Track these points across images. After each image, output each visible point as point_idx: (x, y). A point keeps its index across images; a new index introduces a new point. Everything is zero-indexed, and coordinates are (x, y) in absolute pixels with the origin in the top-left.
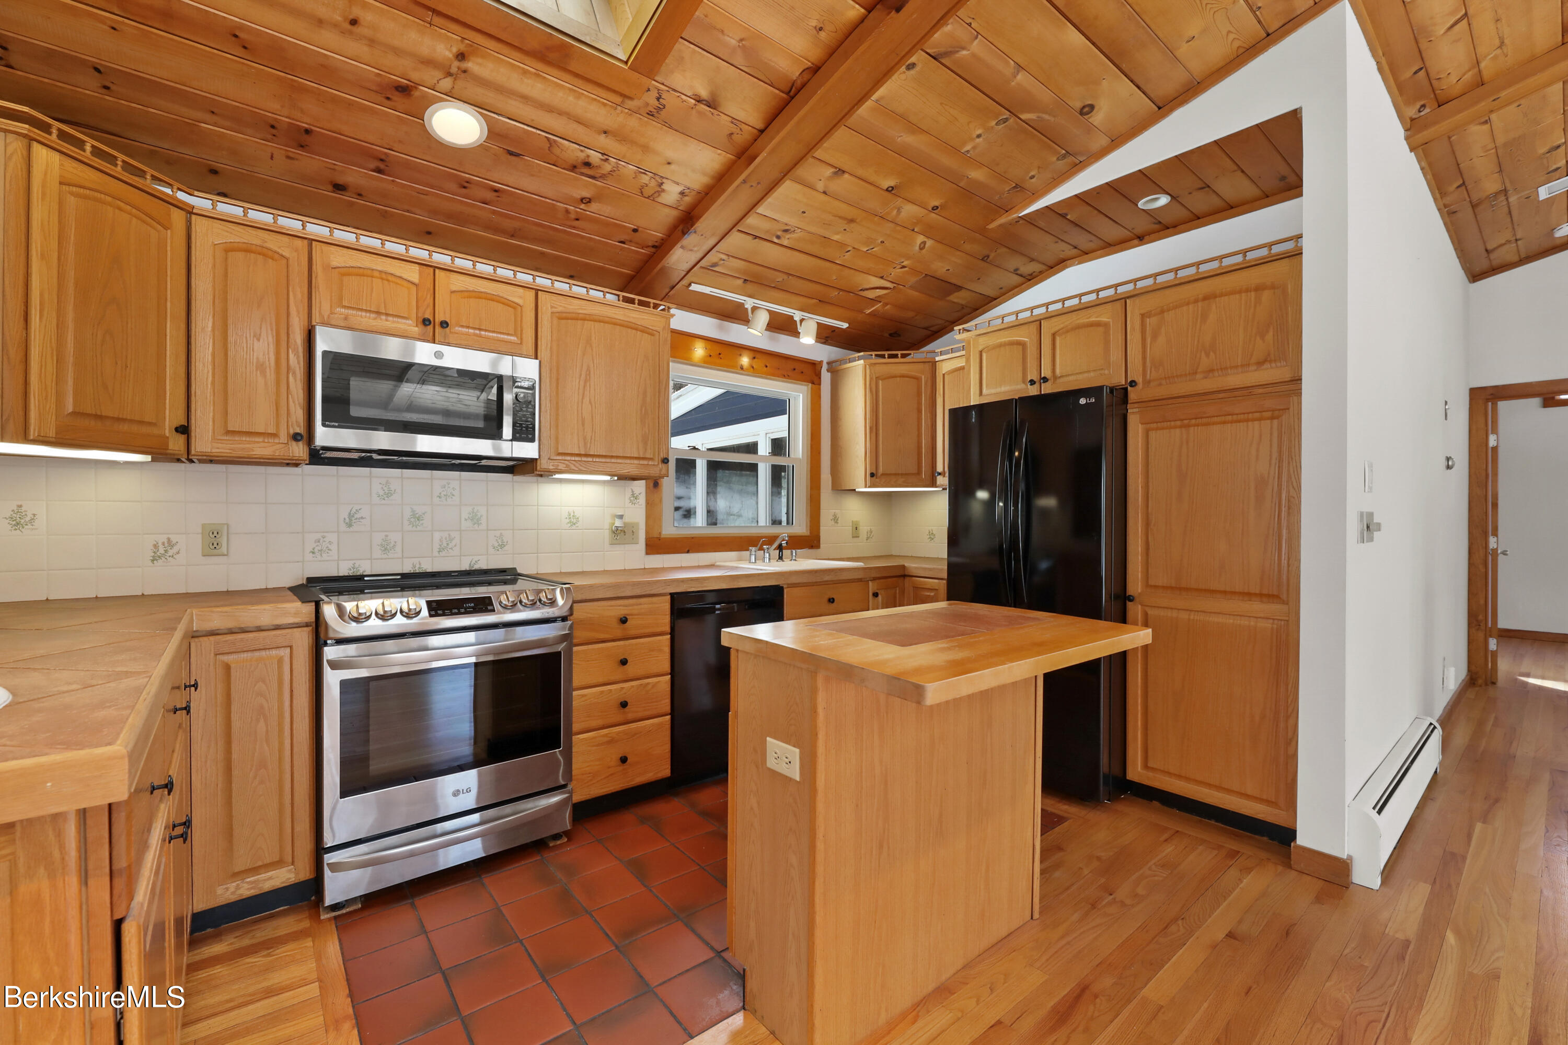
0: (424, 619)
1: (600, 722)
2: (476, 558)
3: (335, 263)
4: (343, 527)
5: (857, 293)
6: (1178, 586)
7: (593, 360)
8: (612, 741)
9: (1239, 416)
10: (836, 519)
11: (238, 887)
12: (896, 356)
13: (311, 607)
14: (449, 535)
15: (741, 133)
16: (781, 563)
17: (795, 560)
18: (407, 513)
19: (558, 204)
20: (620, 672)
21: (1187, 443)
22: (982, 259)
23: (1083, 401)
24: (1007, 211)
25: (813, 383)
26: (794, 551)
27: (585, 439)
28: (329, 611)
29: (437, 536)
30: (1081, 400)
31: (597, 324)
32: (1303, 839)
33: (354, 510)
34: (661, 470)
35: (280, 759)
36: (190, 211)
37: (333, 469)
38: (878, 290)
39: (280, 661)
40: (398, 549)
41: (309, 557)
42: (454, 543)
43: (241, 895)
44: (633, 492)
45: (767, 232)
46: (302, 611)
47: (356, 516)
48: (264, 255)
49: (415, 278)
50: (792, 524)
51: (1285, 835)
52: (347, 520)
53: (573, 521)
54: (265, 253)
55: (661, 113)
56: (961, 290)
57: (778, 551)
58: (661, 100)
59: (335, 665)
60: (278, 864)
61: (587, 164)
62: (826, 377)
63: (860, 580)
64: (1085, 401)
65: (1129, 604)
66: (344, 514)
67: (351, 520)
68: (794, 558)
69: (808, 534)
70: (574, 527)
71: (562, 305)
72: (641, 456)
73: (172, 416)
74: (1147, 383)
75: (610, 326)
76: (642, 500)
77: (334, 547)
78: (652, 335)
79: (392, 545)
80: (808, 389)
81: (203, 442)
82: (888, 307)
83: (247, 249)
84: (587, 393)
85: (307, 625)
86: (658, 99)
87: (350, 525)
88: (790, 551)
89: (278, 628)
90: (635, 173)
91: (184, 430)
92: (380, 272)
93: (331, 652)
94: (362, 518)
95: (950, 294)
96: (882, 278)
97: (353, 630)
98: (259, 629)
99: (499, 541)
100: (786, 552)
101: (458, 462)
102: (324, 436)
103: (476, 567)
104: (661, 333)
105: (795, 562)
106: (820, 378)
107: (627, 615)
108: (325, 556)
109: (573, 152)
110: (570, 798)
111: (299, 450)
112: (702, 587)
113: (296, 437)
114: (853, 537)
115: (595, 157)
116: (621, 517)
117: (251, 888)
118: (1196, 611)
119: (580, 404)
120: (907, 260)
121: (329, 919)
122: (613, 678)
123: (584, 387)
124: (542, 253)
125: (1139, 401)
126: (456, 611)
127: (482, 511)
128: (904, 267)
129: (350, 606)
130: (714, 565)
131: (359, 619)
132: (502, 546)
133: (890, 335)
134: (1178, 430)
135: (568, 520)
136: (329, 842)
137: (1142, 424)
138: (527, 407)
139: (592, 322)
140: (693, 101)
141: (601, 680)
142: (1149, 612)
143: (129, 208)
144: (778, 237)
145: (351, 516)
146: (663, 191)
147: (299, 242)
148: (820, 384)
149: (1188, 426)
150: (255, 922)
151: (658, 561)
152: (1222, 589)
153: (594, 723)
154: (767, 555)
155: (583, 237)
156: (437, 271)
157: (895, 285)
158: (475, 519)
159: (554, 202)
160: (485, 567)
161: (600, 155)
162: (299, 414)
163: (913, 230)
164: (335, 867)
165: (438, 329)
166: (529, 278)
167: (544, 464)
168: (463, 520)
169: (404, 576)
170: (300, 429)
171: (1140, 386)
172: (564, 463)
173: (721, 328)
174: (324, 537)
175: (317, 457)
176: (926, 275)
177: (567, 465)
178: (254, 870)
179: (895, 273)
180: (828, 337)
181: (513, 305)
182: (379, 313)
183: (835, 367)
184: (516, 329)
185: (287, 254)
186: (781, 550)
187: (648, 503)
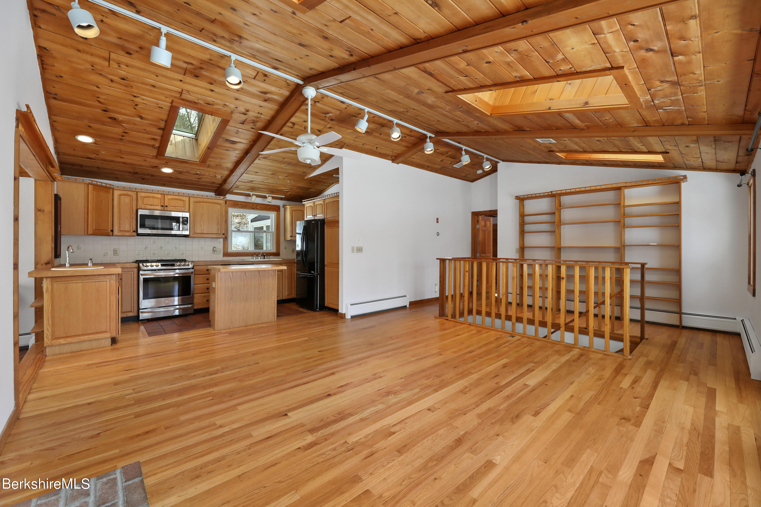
0: (160, 267)
1: (202, 292)
2: (176, 257)
3: (142, 196)
4: (144, 249)
7: (203, 211)
8: (205, 296)
10: (286, 248)
12: (297, 205)
13: (137, 264)
14: (169, 252)
16: (263, 259)
17: (269, 259)
18: (159, 247)
19: (193, 179)
20: (207, 282)
23: (313, 222)
24: (306, 176)
25: (277, 211)
26: (270, 257)
27: (202, 230)
28: (141, 265)
29: (166, 252)
31: (205, 203)
32: (340, 311)
34: (223, 236)
35: (131, 292)
36: (113, 189)
37: (142, 237)
39: (131, 274)
40: (157, 254)
41: (136, 256)
44: (219, 241)
46: (136, 265)
49: (160, 197)
51: (337, 310)
54: (127, 195)
55: (210, 167)
59: (142, 275)
60: (131, 312)
61: (197, 174)
62: (282, 209)
66: (144, 247)
69: (275, 252)
71: (196, 200)
72: (217, 233)
73: (110, 229)
74: (327, 218)
75: (209, 203)
76: (222, 243)
77: (142, 254)
78: (220, 205)
79: (155, 254)
80: (275, 213)
81: (116, 232)
83: (124, 195)
85: (136, 268)
86: (208, 165)
87: (146, 249)
89: (131, 268)
90: (209, 174)
91: (112, 231)
92: (152, 196)
93: (141, 272)
94: (148, 248)
96: (285, 188)
97: (145, 268)
98: (127, 268)
102: (140, 231)
103: (176, 259)
108: (140, 256)
109: (193, 172)
110: (193, 307)
111: (135, 234)
113: (134, 231)
114: (292, 253)
116: (215, 248)
121: (141, 323)
122: (205, 283)
125: (326, 222)
126: (166, 266)
127: (178, 246)
129: (145, 264)
131: (147, 266)
132: (183, 254)
133: (294, 198)
136: (141, 307)
137: (327, 227)
141: (202, 283)
142: (327, 269)
143: (103, 191)
144: (249, 182)
145: (146, 247)
146: (217, 176)
147: (135, 192)
148: (280, 211)
151: (226, 258)
153: (200, 292)
154: (259, 257)
155: (201, 184)
156: (165, 195)
157: (291, 189)
158: (176, 248)
160: (178, 259)
161: (199, 172)
162: (135, 227)
163: (285, 180)
164: (142, 312)
165: (165, 207)
167: (191, 235)
168: (173, 248)
169: (156, 260)
170: (135, 230)
172: (196, 235)
173: (246, 199)
174: (140, 252)
175: (138, 235)
178: (126, 312)
179: (288, 187)
180: (281, 199)
181: (183, 201)
182: (152, 205)
183: (284, 206)
184: (184, 206)
185: (132, 195)
186: (264, 256)
187: (224, 244)
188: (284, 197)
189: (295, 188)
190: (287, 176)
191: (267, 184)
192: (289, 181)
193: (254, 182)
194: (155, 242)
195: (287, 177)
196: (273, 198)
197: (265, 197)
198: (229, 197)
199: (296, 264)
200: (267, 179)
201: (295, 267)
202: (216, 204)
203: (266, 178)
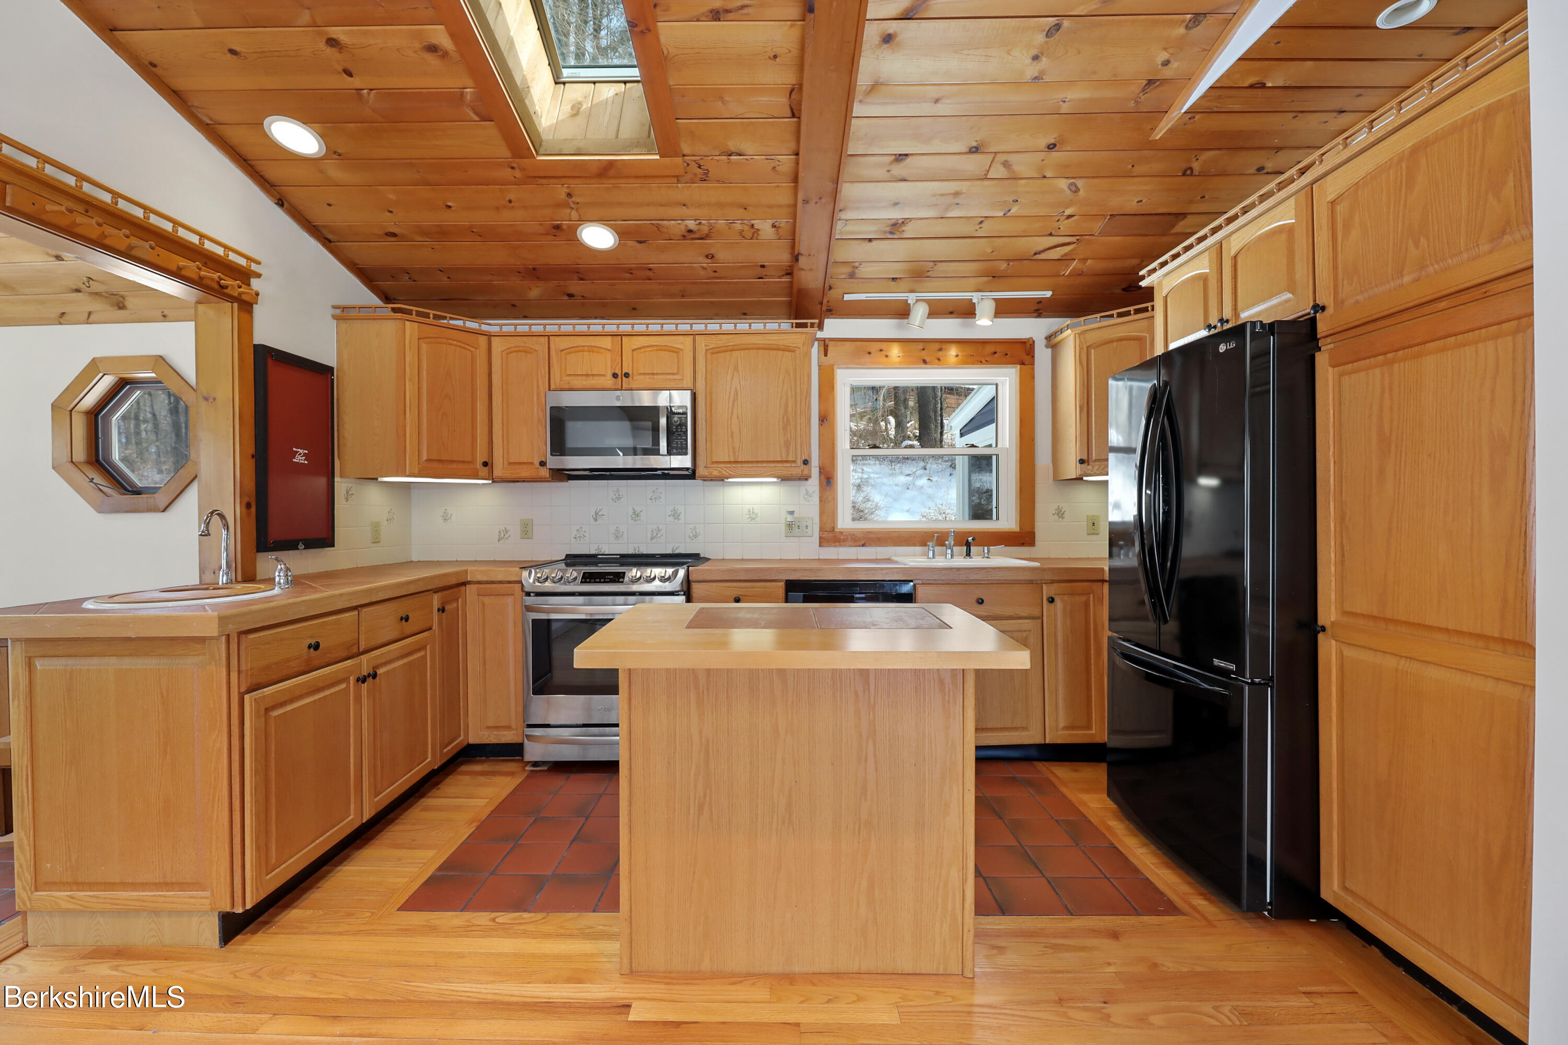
0: (578, 585)
2: (677, 545)
3: (563, 348)
4: (592, 521)
5: (1032, 258)
6: (1381, 616)
7: (740, 382)
9: (1459, 337)
10: (1060, 514)
11: (489, 736)
12: (1128, 314)
14: (658, 527)
15: (781, 164)
16: (968, 559)
17: (988, 557)
18: (631, 512)
19: (694, 265)
21: (1391, 389)
22: (1184, 174)
23: (1222, 348)
24: (1167, 112)
25: (1022, 363)
26: (986, 548)
27: (734, 448)
29: (651, 528)
30: (1221, 346)
31: (742, 352)
33: (598, 510)
34: (802, 471)
36: (489, 336)
38: (1058, 249)
40: (625, 537)
41: (573, 540)
42: (661, 533)
43: (491, 741)
44: (807, 490)
45: (876, 232)
47: (599, 514)
48: (526, 352)
49: (609, 346)
50: (998, 519)
52: (594, 516)
53: (752, 516)
54: (525, 350)
55: (709, 175)
56: (1186, 217)
57: (966, 547)
58: (702, 167)
60: (509, 728)
61: (690, 231)
62: (1042, 355)
63: (1031, 582)
64: (1225, 348)
65: (1321, 636)
66: (593, 513)
67: (596, 516)
68: (986, 555)
69: (1018, 530)
70: (753, 522)
71: (714, 342)
72: (784, 460)
73: (481, 457)
74: (1339, 303)
75: (755, 351)
76: (816, 499)
77: (587, 535)
78: (793, 351)
79: (621, 534)
80: (1016, 371)
81: (500, 469)
82: (1089, 262)
83: (518, 352)
84: (735, 411)
86: (700, 167)
87: (596, 520)
88: (982, 547)
90: (727, 225)
91: (487, 465)
92: (588, 346)
94: (603, 515)
95: (1173, 226)
96: (1051, 235)
99: (694, 532)
100: (973, 549)
101: (643, 473)
103: (677, 552)
104: (802, 348)
105: (988, 559)
106: (1033, 357)
107: (741, 595)
108: (582, 541)
109: (676, 228)
112: (816, 577)
113: (541, 464)
114: (1088, 534)
115: (691, 224)
116: (792, 513)
117: (495, 738)
118: (1407, 658)
119: (730, 420)
120: (1067, 208)
121: (529, 770)
123: (733, 406)
124: (712, 302)
125: (1331, 332)
126: (598, 580)
128: (1069, 217)
130: (889, 559)
132: (696, 536)
133: (1124, 290)
134: (1378, 371)
135: (748, 516)
136: (529, 721)
137: (1333, 367)
138: (681, 428)
139: (739, 351)
140: (726, 157)
142: (1345, 653)
143: (455, 342)
144: (891, 233)
145: (596, 514)
146: (758, 230)
147: (542, 339)
148: (1033, 364)
149: (1393, 362)
150: (503, 761)
151: (831, 553)
152: (1443, 626)
154: (949, 551)
155: (729, 283)
156: (623, 337)
157: (1078, 237)
158: (676, 515)
159: (691, 265)
161: (693, 221)
162: (543, 448)
163: (1044, 177)
165: (623, 379)
166: (687, 327)
167: (700, 472)
168: (667, 516)
169: (623, 556)
171: (1330, 311)
172: (717, 470)
173: (900, 327)
174: (581, 528)
176: (1111, 215)
177: (719, 471)
178: (497, 728)
179: (1065, 226)
180: (1039, 309)
181: (676, 351)
182: (587, 375)
183: (1052, 342)
184: (678, 370)
185: (536, 347)
186: (968, 545)
187: (822, 500)
188: (1048, 294)
189: (1097, 226)
190: (1051, 147)
191: (968, 229)
192: (1063, 184)
193: (909, 230)
194: (619, 498)
195: (1054, 154)
196: (1004, 309)
197: (968, 311)
198: (834, 328)
199: (1106, 587)
200: (957, 194)
201: (1101, 601)
202: (778, 349)
203: (952, 187)
